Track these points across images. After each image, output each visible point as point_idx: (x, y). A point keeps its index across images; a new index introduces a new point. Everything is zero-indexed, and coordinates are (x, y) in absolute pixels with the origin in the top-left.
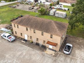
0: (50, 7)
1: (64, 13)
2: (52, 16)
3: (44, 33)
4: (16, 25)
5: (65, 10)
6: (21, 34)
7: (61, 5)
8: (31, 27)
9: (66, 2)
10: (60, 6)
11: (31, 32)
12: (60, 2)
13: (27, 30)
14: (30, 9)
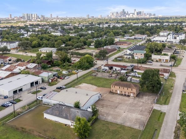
0: (127, 75)
1: (138, 79)
2: (129, 82)
3: (129, 89)
4: (114, 86)
5: (139, 77)
6: (116, 91)
7: (135, 72)
8: (122, 86)
9: (140, 70)
10: (134, 74)
11: (121, 88)
12: (135, 69)
13: (120, 88)
14: (109, 77)
